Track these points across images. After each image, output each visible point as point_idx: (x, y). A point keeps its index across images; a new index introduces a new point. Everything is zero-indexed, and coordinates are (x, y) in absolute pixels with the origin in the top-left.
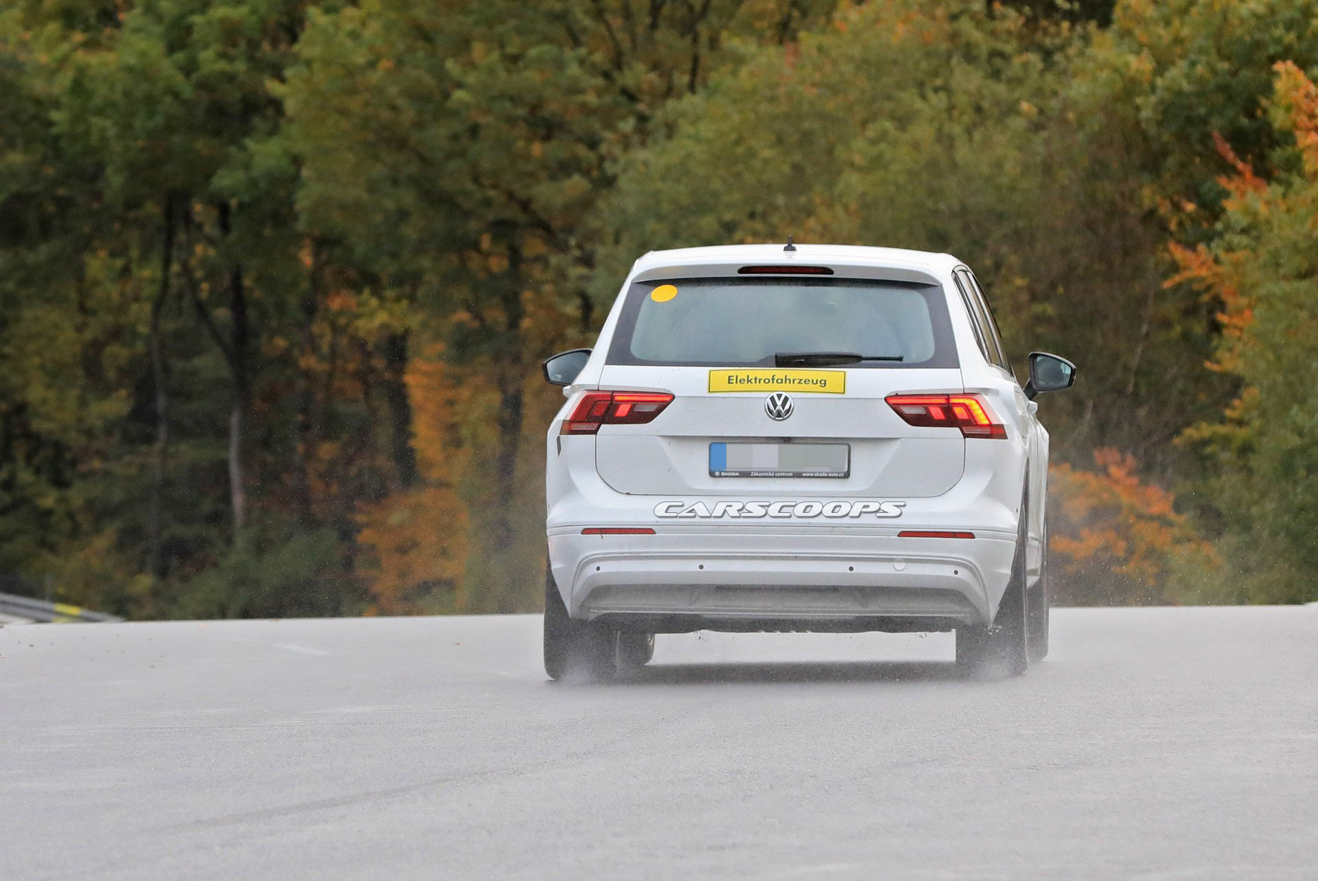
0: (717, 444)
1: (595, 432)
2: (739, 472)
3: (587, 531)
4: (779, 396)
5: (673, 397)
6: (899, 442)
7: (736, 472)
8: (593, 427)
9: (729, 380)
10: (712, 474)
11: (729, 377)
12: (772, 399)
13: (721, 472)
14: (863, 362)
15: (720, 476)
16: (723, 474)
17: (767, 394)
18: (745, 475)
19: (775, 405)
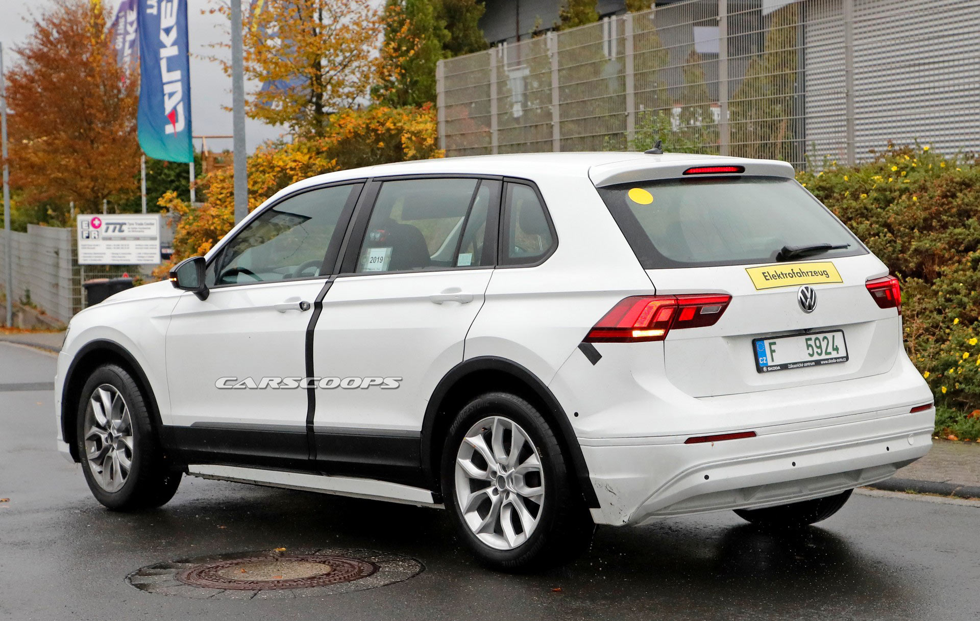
0: (757, 342)
1: (662, 338)
2: (780, 365)
3: (690, 441)
4: (807, 288)
5: (730, 298)
6: (874, 325)
7: (777, 366)
8: (659, 332)
9: (765, 276)
10: (759, 370)
11: (763, 273)
12: (803, 292)
13: (767, 367)
14: (830, 251)
15: (768, 371)
16: (769, 369)
17: (796, 288)
18: (784, 367)
19: (806, 298)
